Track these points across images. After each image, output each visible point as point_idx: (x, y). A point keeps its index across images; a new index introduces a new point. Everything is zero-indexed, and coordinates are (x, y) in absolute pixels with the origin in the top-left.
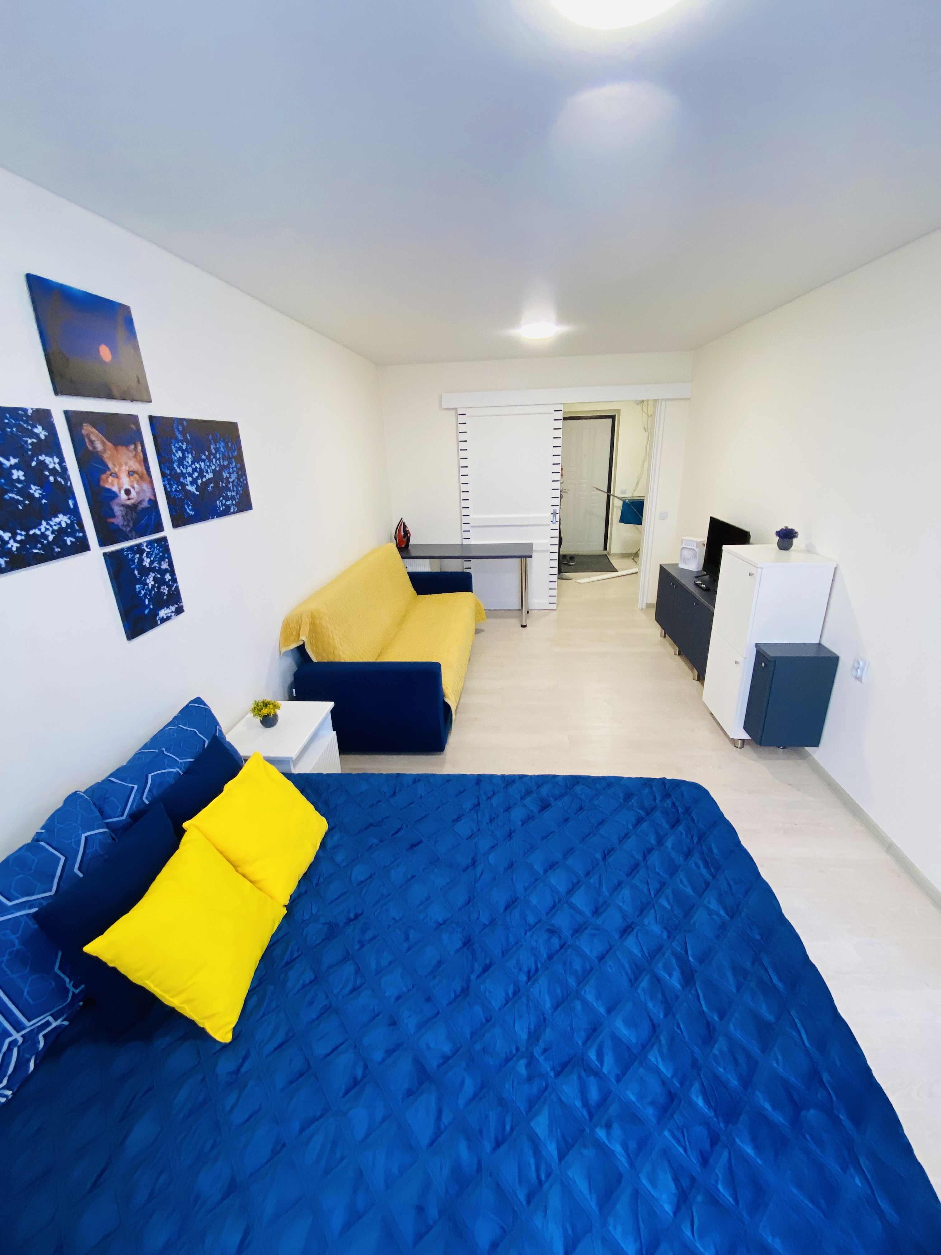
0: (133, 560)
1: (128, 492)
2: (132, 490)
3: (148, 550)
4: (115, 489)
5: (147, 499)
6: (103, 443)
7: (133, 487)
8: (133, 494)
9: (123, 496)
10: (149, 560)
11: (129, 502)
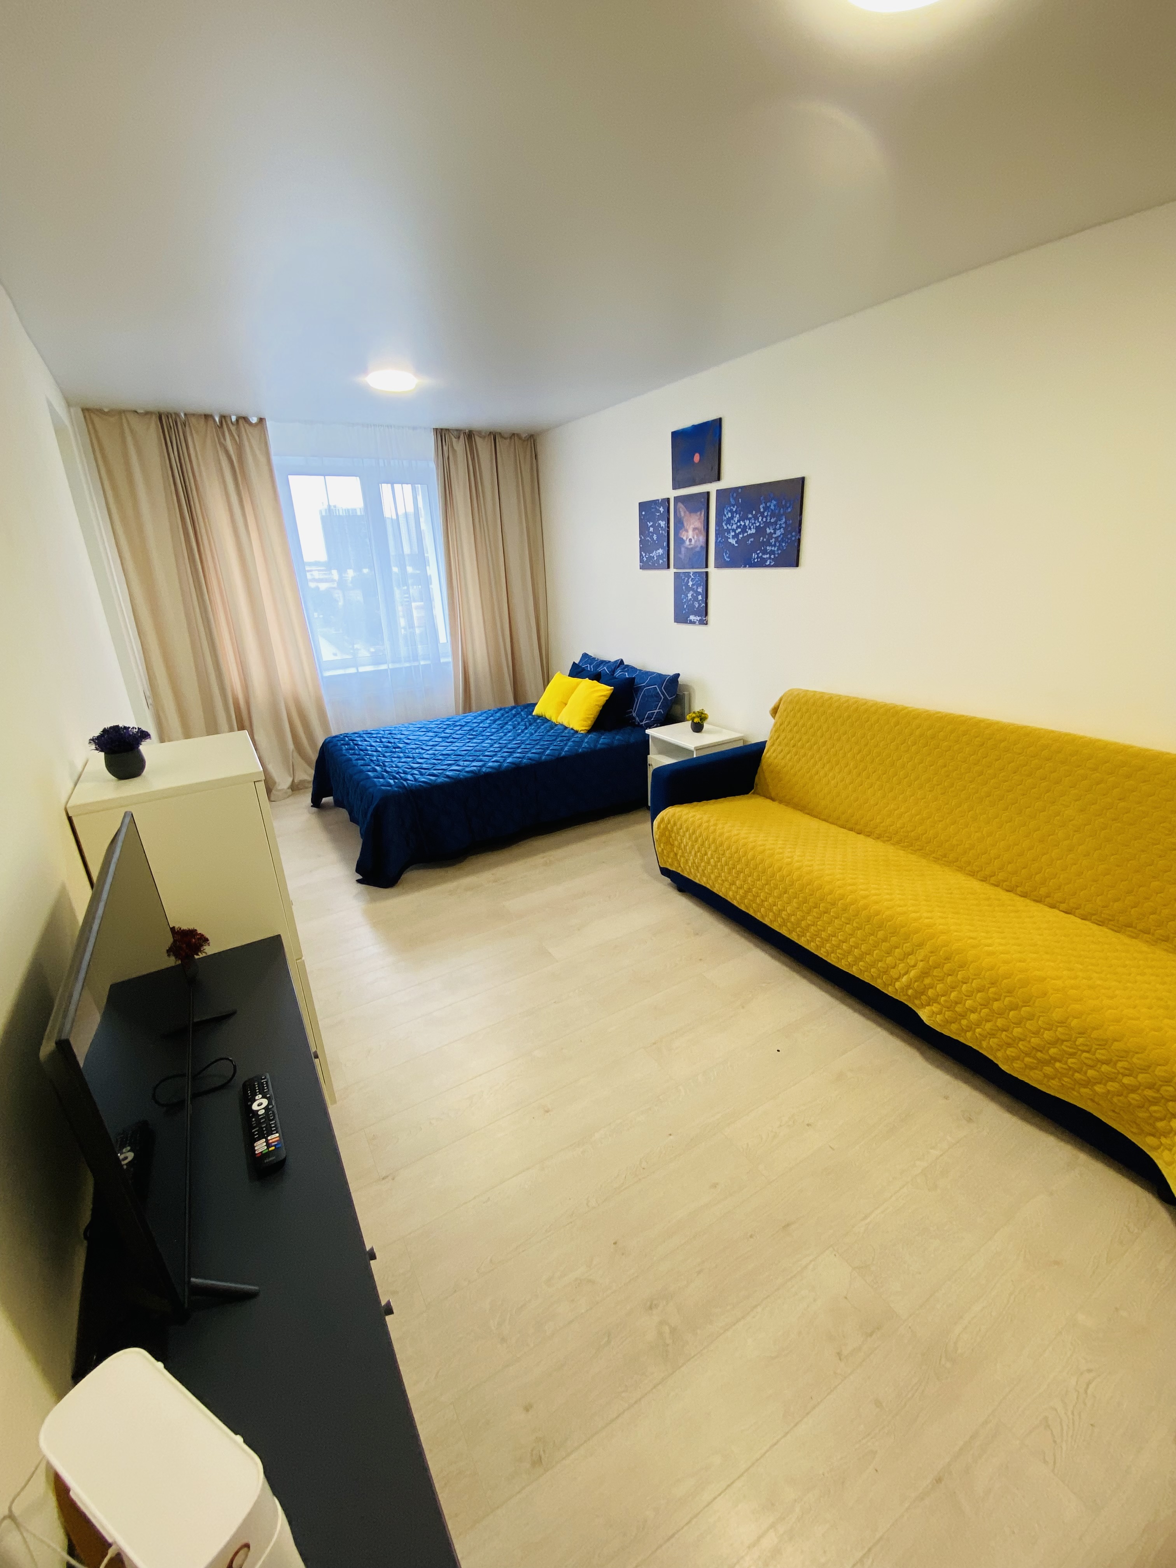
0: (684, 579)
1: (690, 540)
2: (693, 539)
3: (693, 577)
4: (685, 538)
5: (699, 546)
6: (685, 512)
7: (694, 538)
8: (693, 541)
9: (687, 543)
10: (692, 583)
11: (690, 547)
